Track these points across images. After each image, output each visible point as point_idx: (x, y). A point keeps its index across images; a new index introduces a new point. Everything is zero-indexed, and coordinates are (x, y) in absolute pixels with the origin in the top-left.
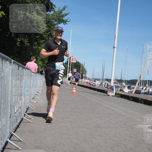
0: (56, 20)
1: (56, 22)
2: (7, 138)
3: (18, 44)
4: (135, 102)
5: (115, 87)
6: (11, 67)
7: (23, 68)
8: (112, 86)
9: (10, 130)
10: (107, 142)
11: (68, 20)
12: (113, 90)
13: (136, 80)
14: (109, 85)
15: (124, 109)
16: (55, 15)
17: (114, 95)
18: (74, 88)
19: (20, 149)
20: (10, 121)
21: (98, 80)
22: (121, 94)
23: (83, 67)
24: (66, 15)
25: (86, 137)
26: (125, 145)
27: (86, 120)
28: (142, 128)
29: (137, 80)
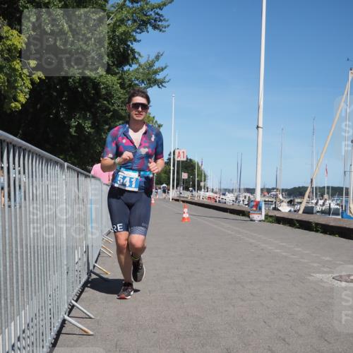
0: (143, 82)
1: (143, 85)
2: (63, 313)
3: (72, 131)
4: (305, 229)
5: (263, 203)
6: (64, 177)
7: (86, 176)
8: (259, 202)
9: (68, 296)
10: (255, 312)
11: (166, 80)
12: (260, 209)
13: (303, 187)
14: (252, 199)
15: (284, 244)
16: (141, 70)
17: (263, 218)
18: (186, 210)
19: (91, 333)
20: (67, 281)
21: (231, 191)
22: (277, 217)
23: (199, 168)
24: (162, 70)
25: (214, 302)
26: (290, 314)
27: (212, 270)
28: (322, 281)
29: (307, 188)
